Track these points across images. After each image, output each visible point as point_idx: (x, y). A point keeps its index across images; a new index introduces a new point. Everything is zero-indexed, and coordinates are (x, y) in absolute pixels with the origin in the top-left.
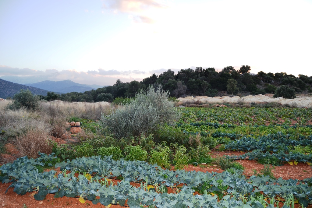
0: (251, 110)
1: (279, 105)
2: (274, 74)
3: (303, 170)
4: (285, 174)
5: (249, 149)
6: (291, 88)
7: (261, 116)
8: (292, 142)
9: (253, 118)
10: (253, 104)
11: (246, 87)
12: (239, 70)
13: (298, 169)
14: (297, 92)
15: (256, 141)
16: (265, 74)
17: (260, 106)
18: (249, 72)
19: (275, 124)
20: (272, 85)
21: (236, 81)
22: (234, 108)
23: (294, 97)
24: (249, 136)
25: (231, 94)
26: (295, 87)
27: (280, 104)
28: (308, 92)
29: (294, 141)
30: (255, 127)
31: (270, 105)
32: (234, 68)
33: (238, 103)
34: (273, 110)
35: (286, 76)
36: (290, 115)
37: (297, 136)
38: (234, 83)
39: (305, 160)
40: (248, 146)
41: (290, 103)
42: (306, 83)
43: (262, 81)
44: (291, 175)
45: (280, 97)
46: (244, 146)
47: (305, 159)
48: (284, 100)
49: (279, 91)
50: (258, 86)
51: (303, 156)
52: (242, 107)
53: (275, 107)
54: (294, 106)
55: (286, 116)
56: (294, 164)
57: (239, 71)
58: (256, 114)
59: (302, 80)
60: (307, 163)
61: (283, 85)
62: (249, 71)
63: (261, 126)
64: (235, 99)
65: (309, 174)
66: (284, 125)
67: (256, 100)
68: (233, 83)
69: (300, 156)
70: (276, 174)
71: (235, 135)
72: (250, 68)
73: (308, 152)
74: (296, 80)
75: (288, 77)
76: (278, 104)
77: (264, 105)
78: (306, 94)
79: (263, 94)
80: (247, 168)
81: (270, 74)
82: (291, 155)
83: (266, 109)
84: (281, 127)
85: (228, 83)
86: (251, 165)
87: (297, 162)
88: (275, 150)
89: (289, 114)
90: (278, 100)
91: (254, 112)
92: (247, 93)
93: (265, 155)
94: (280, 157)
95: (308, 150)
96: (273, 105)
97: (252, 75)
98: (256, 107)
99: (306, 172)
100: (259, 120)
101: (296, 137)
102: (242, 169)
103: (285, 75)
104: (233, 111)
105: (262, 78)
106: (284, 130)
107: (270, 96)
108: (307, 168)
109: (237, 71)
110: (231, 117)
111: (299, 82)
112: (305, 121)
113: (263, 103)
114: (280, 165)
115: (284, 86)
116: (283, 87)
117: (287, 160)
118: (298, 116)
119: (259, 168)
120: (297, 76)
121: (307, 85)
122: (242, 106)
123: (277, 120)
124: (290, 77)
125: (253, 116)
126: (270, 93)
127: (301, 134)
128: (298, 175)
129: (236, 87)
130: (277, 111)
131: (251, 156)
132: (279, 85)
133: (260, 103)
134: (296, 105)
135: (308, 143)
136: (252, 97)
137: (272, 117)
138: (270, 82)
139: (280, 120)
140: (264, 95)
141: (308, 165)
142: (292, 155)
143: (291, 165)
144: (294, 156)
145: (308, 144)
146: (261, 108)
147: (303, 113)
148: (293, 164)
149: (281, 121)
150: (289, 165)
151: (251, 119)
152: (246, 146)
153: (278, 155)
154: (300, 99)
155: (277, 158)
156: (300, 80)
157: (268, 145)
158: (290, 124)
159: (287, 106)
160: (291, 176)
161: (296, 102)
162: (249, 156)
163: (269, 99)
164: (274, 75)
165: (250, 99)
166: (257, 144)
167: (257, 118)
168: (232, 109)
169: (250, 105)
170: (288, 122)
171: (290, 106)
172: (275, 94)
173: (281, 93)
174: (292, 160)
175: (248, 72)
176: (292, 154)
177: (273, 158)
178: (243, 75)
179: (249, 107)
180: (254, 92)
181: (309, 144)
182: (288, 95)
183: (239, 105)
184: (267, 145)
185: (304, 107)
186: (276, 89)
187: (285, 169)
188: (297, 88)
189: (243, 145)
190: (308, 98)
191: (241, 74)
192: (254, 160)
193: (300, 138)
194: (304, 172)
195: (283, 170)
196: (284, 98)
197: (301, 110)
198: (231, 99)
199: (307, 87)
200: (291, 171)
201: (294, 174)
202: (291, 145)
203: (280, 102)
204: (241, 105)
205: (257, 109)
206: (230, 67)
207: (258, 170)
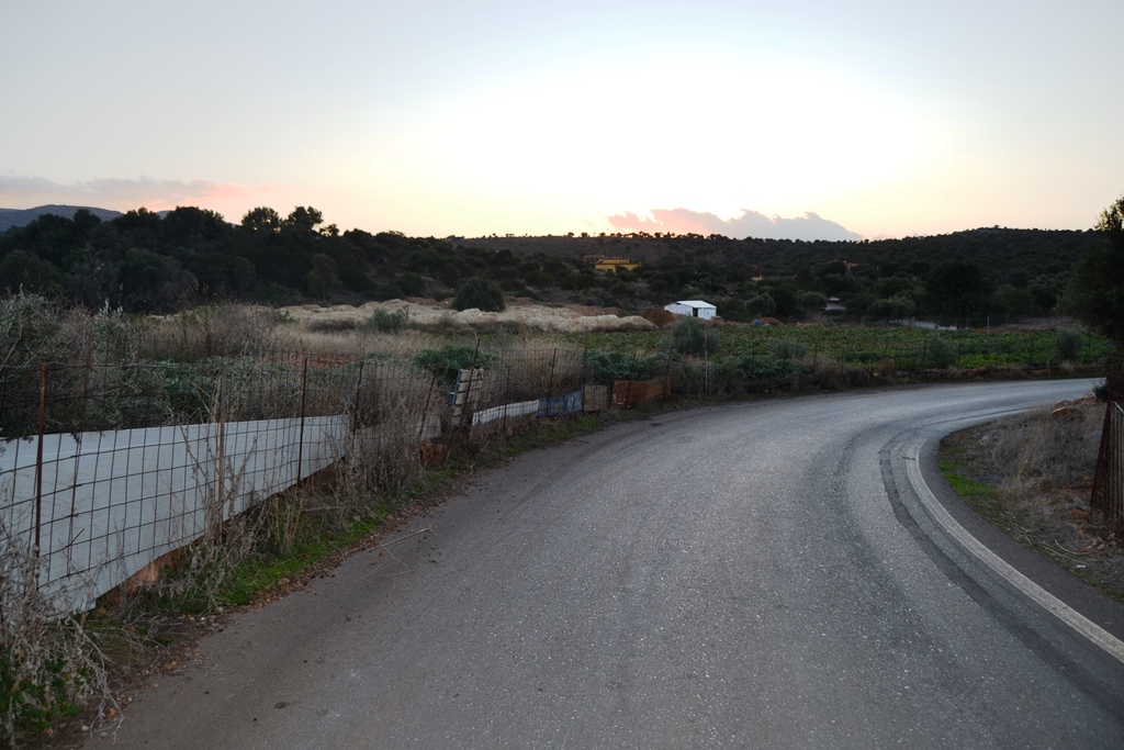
6: (494, 286)
21: (332, 260)
25: (320, 298)
38: (332, 266)
45: (475, 309)
49: (469, 293)
68: (328, 265)
116: (477, 281)
129: (335, 279)
140: (406, 302)
173: (473, 297)
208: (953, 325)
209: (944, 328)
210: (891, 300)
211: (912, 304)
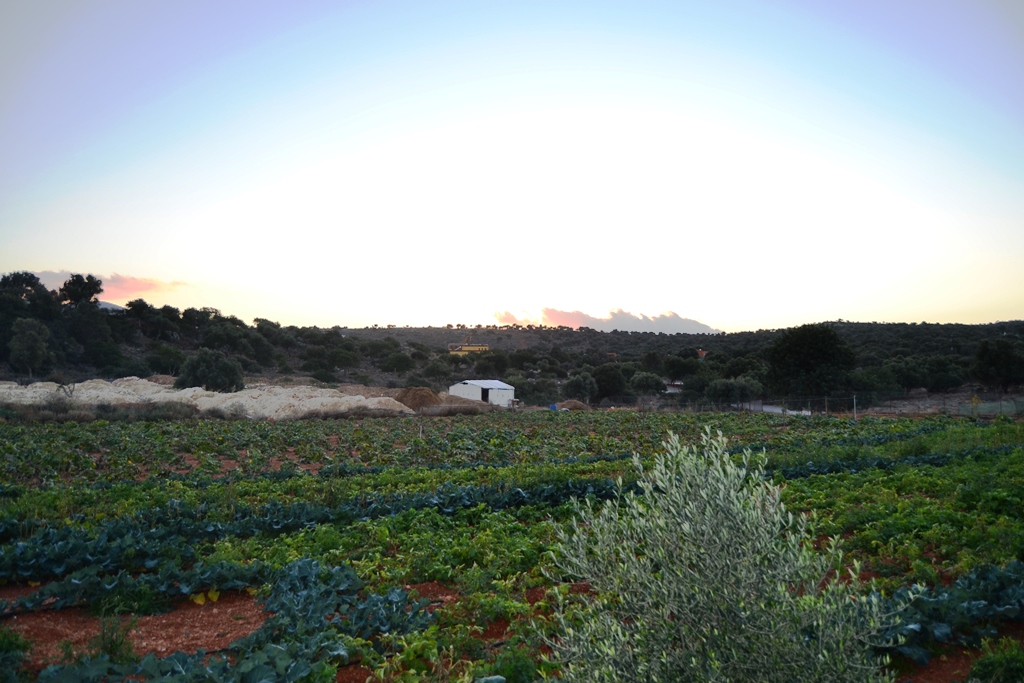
0: (94, 432)
1: (189, 412)
2: (182, 310)
3: (232, 614)
4: (176, 637)
5: (58, 570)
6: (231, 360)
7: (125, 449)
8: (211, 529)
9: (94, 458)
10: (105, 410)
11: (82, 349)
12: (61, 290)
13: (219, 614)
14: (250, 371)
15: (90, 540)
16: (151, 310)
17: (127, 416)
18: (96, 300)
19: (166, 475)
20: (172, 348)
21: (44, 326)
22: (30, 423)
23: (240, 388)
24: (68, 521)
25: (26, 372)
26: (244, 357)
27: (194, 409)
28: (281, 372)
29: (215, 526)
30: (97, 488)
31: (163, 413)
32: (42, 282)
33: (50, 406)
34: (171, 428)
35: (219, 319)
36: (221, 442)
37: (229, 507)
38: (39, 334)
39: (239, 583)
40: (58, 560)
41: (224, 405)
42: (274, 344)
43: (139, 331)
44: (193, 639)
45: (197, 388)
46: (43, 560)
47: (242, 580)
48: (208, 396)
49: (194, 367)
50: (126, 350)
51: (235, 571)
52: (61, 422)
53: (177, 419)
54: (237, 416)
55: (207, 447)
56: (210, 600)
57: (58, 292)
58: (108, 443)
59: (265, 336)
60: (248, 590)
61: (207, 349)
62: (96, 296)
63: (119, 486)
64: (37, 393)
65: (249, 623)
66: (196, 476)
67: (118, 396)
68: (33, 332)
69: (224, 572)
70: (144, 644)
71: (13, 525)
72: (102, 287)
73: (255, 553)
74: (246, 336)
75: (222, 325)
76: (187, 409)
77: (143, 412)
78: (273, 378)
79: (141, 377)
80: (42, 642)
81: (169, 311)
82: (198, 571)
83: (147, 427)
84: (184, 485)
85: (15, 334)
86: (58, 628)
87: (218, 593)
88: (151, 564)
89: (219, 441)
90: (187, 395)
91: (104, 436)
92: (86, 371)
93: (113, 585)
94: (162, 584)
95: (256, 550)
96: (171, 413)
97: (106, 310)
98: (113, 421)
99: (241, 619)
100: (115, 463)
101: (226, 512)
102: (18, 647)
103: (215, 317)
104: (26, 437)
105: (140, 323)
106: (191, 493)
107: (164, 383)
108: (244, 605)
109: (54, 292)
110: (11, 458)
111: (256, 342)
112: (262, 460)
113: (137, 407)
114: (162, 612)
115: (210, 351)
116: (206, 353)
117: (185, 589)
118: (244, 445)
119: (87, 632)
120: (250, 322)
121: (277, 350)
122: (61, 415)
123: (177, 461)
124: (228, 325)
125: (99, 452)
126: (164, 371)
127: (241, 502)
128: (216, 634)
129: (45, 350)
130: (183, 431)
131: (64, 595)
132: (194, 349)
133: (129, 406)
134: (242, 411)
135: (258, 526)
136: (103, 385)
137: (163, 452)
138: (165, 338)
139: (189, 460)
140: (145, 381)
141: (250, 597)
142: (202, 573)
143: (199, 606)
144: (208, 574)
145: (257, 532)
146: (129, 423)
147: (261, 436)
148: (204, 599)
149: (188, 463)
150: (193, 605)
151: (86, 462)
152: (50, 561)
153: (158, 579)
154: (255, 392)
155: (153, 587)
156: (259, 335)
157: (130, 546)
158: (217, 473)
159: (215, 413)
160: (194, 642)
161: (243, 401)
162: (54, 596)
163: (159, 392)
164: (181, 316)
165: (94, 393)
166: (92, 550)
167: (109, 458)
168: (23, 427)
169: (91, 414)
170: (210, 464)
171: (225, 416)
172: (181, 375)
173: (199, 373)
174: (203, 588)
175: (92, 300)
176: (202, 569)
177: (140, 590)
178: (73, 306)
179: (89, 421)
180: (111, 369)
181: (260, 529)
182: (219, 380)
183: (51, 413)
184: (125, 549)
185: (267, 418)
186: (185, 359)
187: (179, 620)
188: (248, 360)
189: (37, 556)
190: (278, 389)
191: (66, 302)
192: (75, 607)
193: (239, 515)
194: (234, 622)
195: (170, 625)
196: (207, 390)
197: (254, 428)
198: (25, 391)
199: (278, 357)
200: (197, 624)
201: (206, 633)
202: (206, 539)
203: (194, 403)
204: (58, 412)
205: (115, 428)
206: (26, 274)
207: (85, 640)
208: (807, 409)
209: (794, 413)
210: (732, 380)
211: (757, 384)
